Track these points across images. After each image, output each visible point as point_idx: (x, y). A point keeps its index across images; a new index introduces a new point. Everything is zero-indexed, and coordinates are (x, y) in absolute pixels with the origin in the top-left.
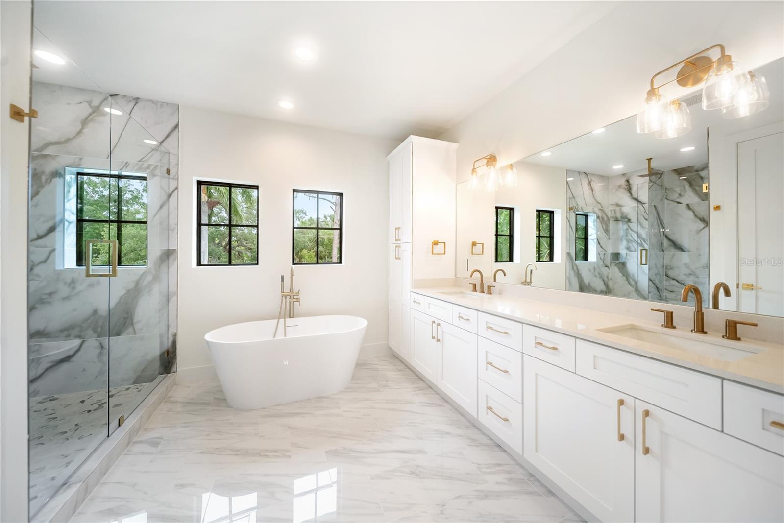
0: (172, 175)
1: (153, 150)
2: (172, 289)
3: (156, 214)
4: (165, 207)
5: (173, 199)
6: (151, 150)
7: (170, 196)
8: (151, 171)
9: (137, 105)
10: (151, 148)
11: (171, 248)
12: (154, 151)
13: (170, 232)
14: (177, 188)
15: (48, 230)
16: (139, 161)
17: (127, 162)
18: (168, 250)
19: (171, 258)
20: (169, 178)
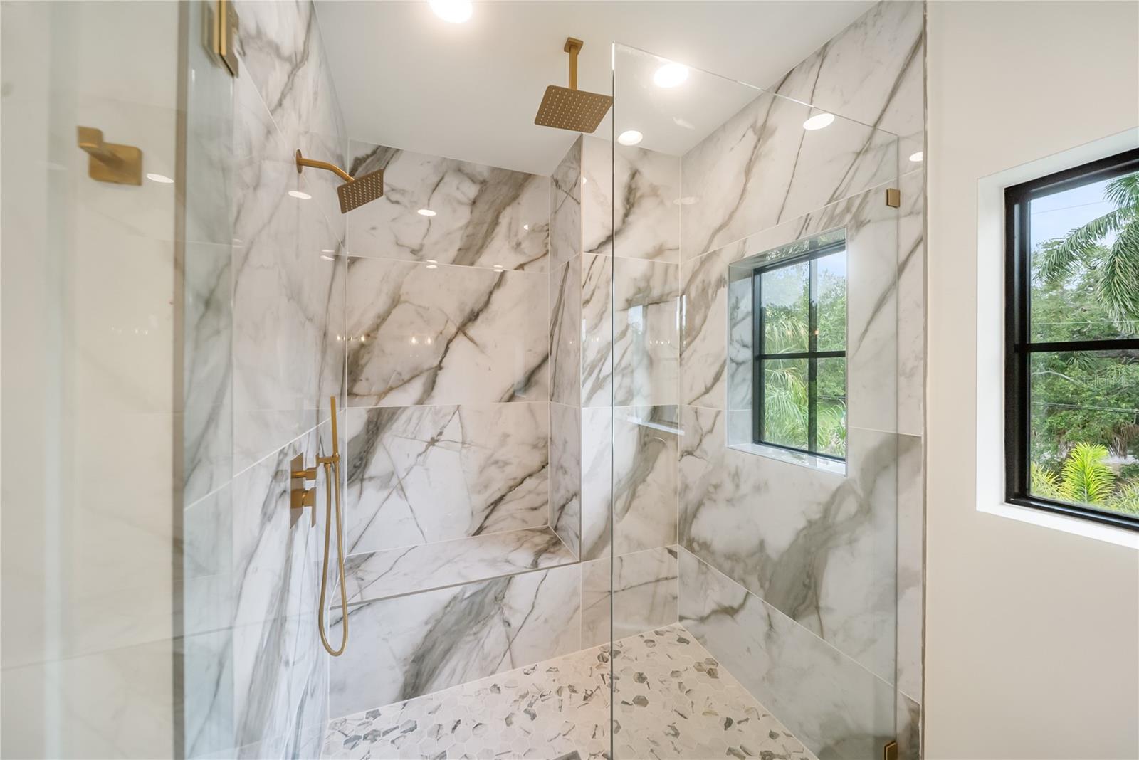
0: (906, 205)
1: (859, 154)
2: (909, 559)
3: (866, 331)
4: (889, 308)
5: (911, 278)
6: (854, 156)
7: (901, 268)
8: (854, 215)
9: (826, 61)
10: (854, 153)
11: (904, 430)
12: (861, 156)
13: (902, 380)
14: (921, 240)
15: (714, 379)
16: (828, 203)
17: (808, 214)
18: (897, 437)
19: (906, 464)
20: (898, 218)
